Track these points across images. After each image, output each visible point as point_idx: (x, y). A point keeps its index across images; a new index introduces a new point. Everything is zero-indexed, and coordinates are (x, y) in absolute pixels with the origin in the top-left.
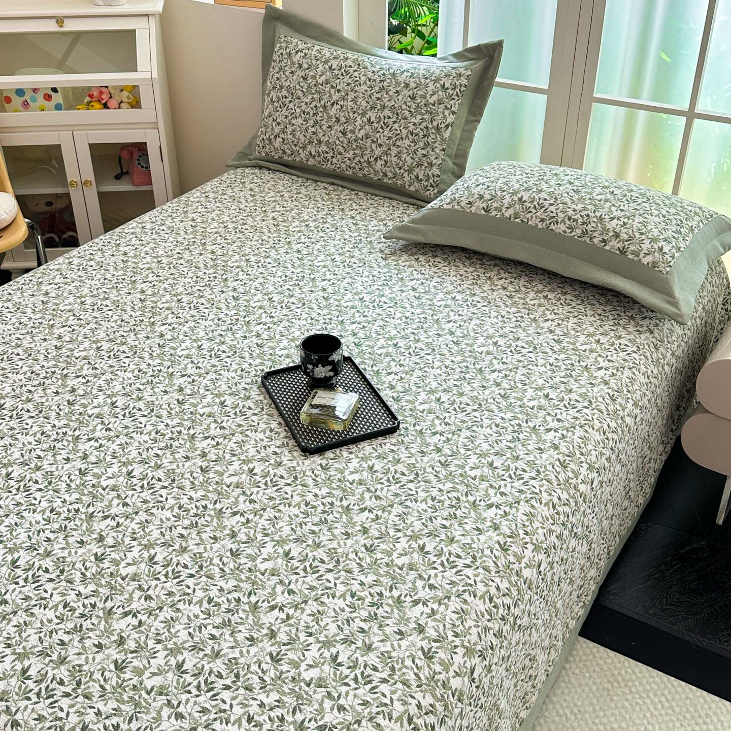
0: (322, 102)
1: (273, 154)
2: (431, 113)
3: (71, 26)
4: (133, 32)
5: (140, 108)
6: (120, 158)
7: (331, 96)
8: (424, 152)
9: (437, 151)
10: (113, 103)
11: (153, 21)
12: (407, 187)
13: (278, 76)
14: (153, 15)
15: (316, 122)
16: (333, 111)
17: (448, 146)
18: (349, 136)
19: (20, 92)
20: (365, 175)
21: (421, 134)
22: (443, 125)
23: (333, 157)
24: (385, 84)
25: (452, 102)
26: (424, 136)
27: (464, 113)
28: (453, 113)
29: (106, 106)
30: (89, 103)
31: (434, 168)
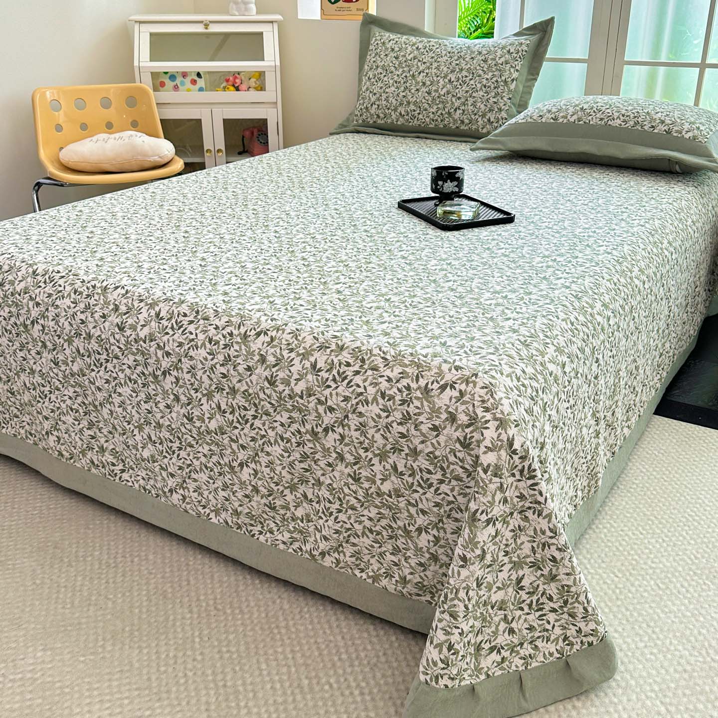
0: (411, 73)
1: (369, 120)
2: (500, 71)
3: (214, 29)
4: (262, 33)
5: (265, 90)
6: (243, 137)
7: (418, 67)
8: (495, 100)
9: (505, 99)
10: (243, 87)
11: (276, 26)
12: (480, 130)
13: (374, 59)
14: (276, 22)
15: (406, 88)
16: (420, 78)
17: (513, 96)
18: (434, 94)
19: (173, 77)
20: (445, 126)
21: (492, 86)
22: (509, 79)
23: (419, 114)
24: (462, 54)
25: (516, 63)
26: (495, 88)
27: (525, 71)
28: (517, 71)
29: (237, 89)
30: (224, 88)
31: (503, 113)
